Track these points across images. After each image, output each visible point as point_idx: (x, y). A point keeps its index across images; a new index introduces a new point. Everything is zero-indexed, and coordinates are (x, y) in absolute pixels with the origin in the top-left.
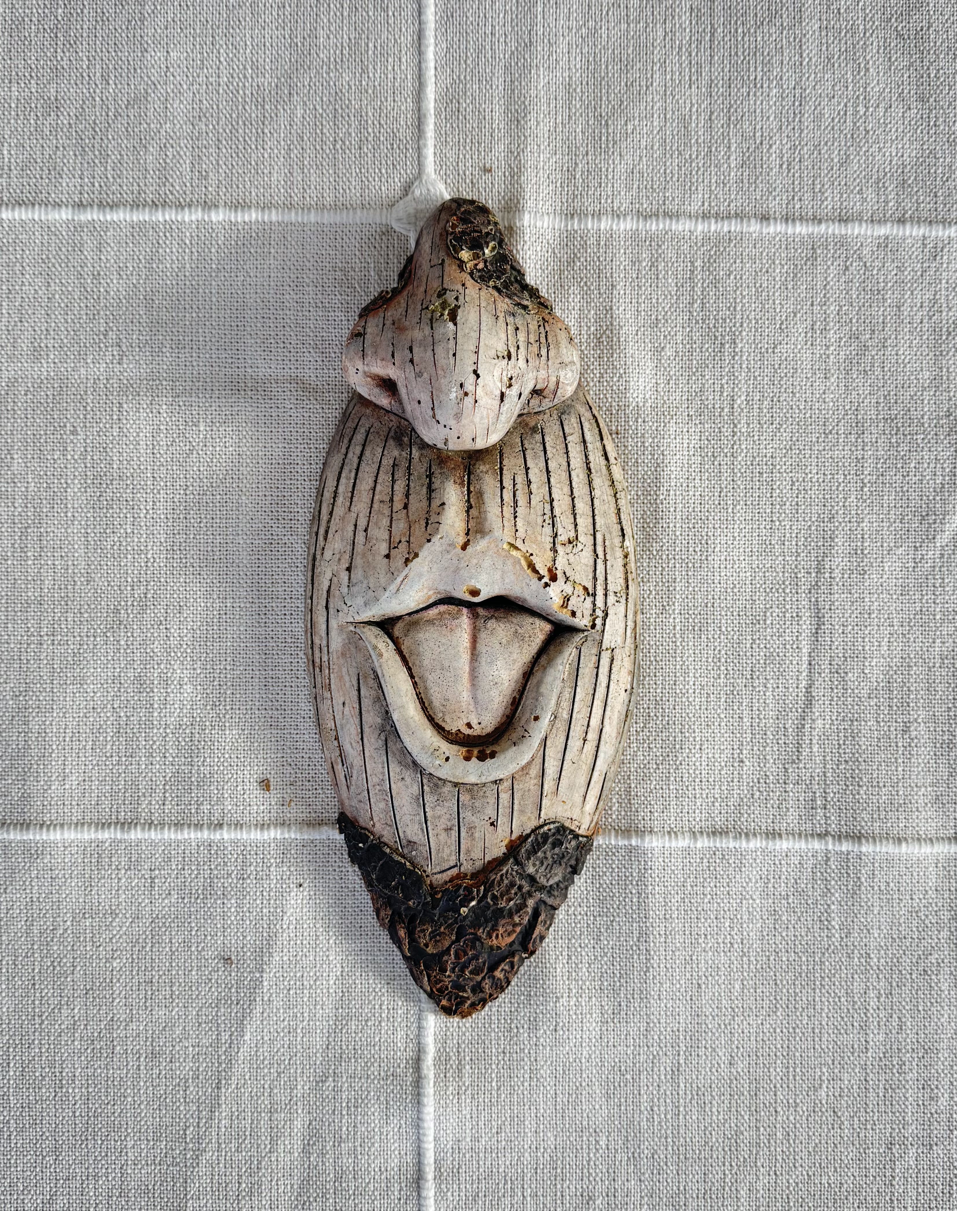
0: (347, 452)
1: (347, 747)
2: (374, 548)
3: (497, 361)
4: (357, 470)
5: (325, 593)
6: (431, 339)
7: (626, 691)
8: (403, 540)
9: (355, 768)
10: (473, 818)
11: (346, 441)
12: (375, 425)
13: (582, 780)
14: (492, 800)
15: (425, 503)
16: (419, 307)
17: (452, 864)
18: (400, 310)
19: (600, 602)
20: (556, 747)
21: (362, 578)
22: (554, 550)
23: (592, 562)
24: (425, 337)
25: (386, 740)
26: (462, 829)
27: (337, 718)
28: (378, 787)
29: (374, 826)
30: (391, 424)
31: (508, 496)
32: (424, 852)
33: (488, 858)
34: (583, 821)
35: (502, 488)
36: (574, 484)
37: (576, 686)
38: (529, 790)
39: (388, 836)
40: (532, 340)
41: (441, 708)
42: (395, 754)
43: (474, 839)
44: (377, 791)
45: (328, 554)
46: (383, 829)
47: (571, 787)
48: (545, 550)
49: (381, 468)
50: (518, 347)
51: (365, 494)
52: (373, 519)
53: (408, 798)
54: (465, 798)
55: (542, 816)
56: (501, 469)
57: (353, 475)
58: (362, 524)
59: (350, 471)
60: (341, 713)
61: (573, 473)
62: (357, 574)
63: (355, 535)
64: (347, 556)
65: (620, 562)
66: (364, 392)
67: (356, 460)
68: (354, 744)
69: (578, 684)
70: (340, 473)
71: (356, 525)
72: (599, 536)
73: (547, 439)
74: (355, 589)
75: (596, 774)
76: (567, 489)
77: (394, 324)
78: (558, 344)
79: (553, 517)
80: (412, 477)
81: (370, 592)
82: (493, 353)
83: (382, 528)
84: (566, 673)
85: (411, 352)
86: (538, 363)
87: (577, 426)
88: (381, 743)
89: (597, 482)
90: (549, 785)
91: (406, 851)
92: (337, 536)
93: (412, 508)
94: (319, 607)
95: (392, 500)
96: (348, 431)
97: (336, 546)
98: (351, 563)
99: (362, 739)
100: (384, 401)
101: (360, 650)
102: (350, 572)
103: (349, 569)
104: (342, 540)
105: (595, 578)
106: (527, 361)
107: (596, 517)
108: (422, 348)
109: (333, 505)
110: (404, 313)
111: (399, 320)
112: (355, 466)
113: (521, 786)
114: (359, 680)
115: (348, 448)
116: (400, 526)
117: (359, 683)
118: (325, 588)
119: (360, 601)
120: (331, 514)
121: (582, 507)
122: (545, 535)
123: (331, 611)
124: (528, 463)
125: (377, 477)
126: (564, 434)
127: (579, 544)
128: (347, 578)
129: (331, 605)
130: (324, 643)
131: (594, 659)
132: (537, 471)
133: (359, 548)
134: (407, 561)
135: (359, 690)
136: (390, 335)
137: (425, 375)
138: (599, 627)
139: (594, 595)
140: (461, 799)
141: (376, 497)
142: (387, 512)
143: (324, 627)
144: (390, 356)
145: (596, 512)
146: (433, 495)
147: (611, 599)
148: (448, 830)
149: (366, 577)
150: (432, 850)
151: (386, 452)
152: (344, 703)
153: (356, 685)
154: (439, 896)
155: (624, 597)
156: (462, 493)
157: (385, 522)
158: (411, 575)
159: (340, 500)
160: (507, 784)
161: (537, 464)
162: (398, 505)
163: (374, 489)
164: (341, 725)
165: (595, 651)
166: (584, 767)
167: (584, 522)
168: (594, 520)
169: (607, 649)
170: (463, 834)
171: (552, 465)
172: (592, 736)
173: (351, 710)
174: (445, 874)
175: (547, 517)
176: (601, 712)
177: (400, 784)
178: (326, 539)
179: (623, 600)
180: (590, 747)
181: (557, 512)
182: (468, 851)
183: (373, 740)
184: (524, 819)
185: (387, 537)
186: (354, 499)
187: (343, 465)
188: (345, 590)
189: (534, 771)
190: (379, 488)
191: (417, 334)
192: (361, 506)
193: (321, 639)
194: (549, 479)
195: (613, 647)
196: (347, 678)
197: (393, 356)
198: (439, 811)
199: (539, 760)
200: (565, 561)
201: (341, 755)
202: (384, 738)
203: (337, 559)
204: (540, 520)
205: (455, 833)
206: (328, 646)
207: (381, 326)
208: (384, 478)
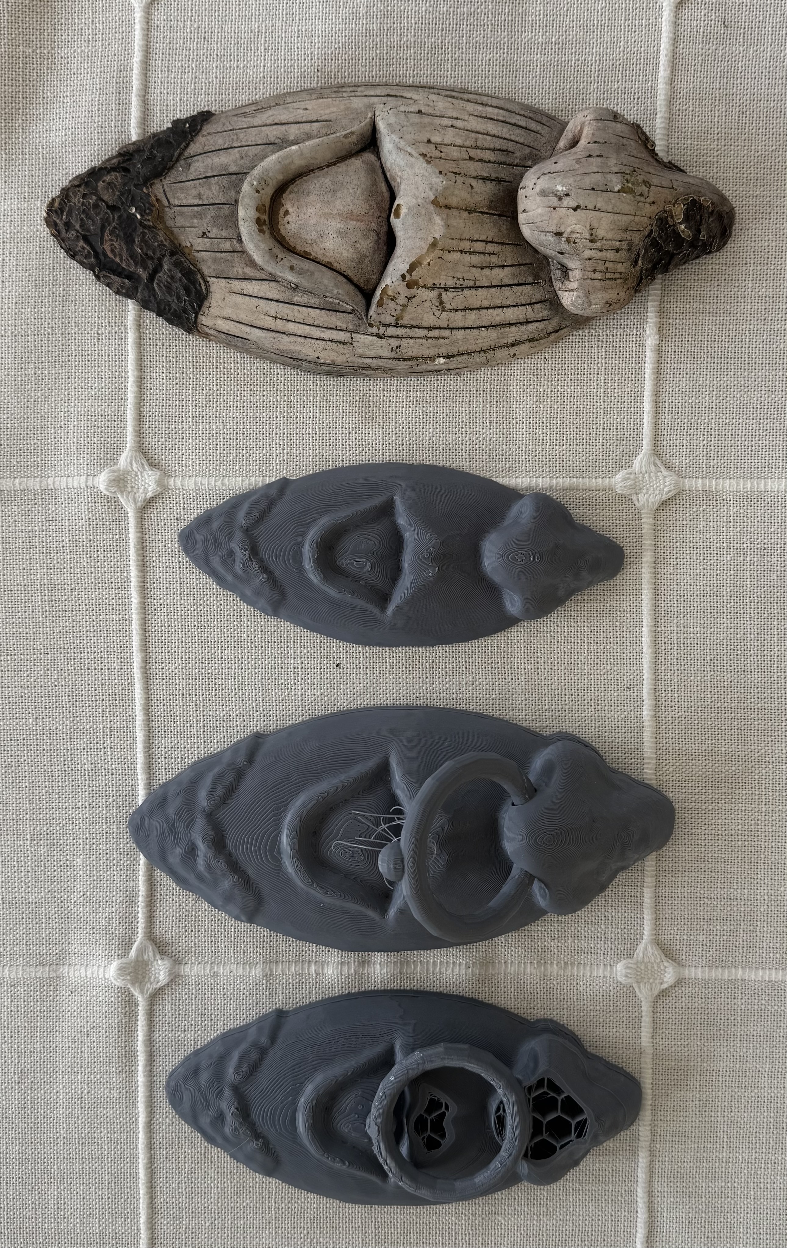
0: (520, 115)
1: (270, 113)
2: (437, 132)
3: (588, 228)
4: (505, 122)
5: (401, 94)
6: (608, 171)
7: (318, 358)
8: (442, 154)
9: (252, 119)
10: (209, 217)
11: (530, 115)
12: (543, 139)
13: (243, 317)
14: (224, 234)
15: (474, 174)
16: (636, 166)
17: (171, 200)
18: (635, 152)
19: (391, 331)
20: (270, 291)
21: (411, 121)
22: (434, 287)
23: (425, 324)
24: (610, 167)
25: (274, 144)
26: (200, 208)
27: (295, 104)
28: (235, 138)
29: (203, 136)
30: (544, 152)
31: (479, 246)
32: (181, 178)
33: (176, 230)
34: (209, 318)
35: (486, 242)
36: (491, 311)
37: (321, 309)
38: (233, 267)
39: (194, 148)
40: (607, 264)
41: (302, 190)
42: (264, 149)
43: (192, 218)
44: (232, 137)
45: (433, 97)
46: (201, 144)
47: (236, 306)
48: (433, 279)
49: (505, 141)
50: (601, 250)
51: (484, 126)
52: (461, 132)
53: (226, 161)
54: (226, 210)
55: (212, 279)
56: (503, 244)
57: (501, 118)
58: (458, 124)
59: (504, 117)
60: (298, 107)
61: (500, 310)
62: (415, 118)
63: (449, 118)
64: (431, 111)
65: (426, 353)
66: (570, 126)
67: (513, 121)
68: (272, 118)
69: (323, 311)
70: (502, 109)
71: (457, 119)
72: (447, 333)
73: (529, 287)
74: (402, 116)
75: (247, 329)
76: (486, 303)
77: (623, 145)
78: (605, 289)
79: (462, 288)
80: (496, 165)
81: (399, 127)
82: (595, 225)
83: (453, 139)
84: (331, 300)
85: (598, 156)
86: (589, 269)
87: (540, 316)
88: (272, 139)
89: (493, 334)
90: (237, 285)
91: (182, 162)
92: (448, 104)
93: (471, 164)
94: (389, 90)
95: (477, 147)
96: (539, 118)
97: (440, 103)
98: (425, 114)
99: (276, 124)
100: (562, 144)
101: (351, 122)
102: (417, 113)
103: (420, 112)
104: (445, 108)
105: (411, 327)
106: (590, 259)
107: (463, 330)
108: (600, 164)
109: (475, 103)
110: (632, 154)
111: (626, 150)
112: (508, 120)
113: (236, 259)
114: (327, 121)
115: (524, 116)
116: (455, 153)
117: (323, 121)
118: (405, 95)
119: (392, 120)
120: (468, 101)
121: (472, 318)
122: (446, 279)
123: (385, 99)
124: (509, 268)
125: (498, 137)
126: (534, 303)
127: (440, 312)
128: (412, 110)
129: (389, 98)
130: (358, 94)
131: (344, 326)
132: (501, 276)
133: (437, 121)
134: (424, 155)
135: (317, 121)
136: (613, 141)
137: (578, 166)
138: (370, 330)
139: (396, 325)
140: (225, 206)
141: (480, 136)
142: (468, 143)
143: (372, 93)
144: (595, 140)
145: (468, 331)
146: (480, 181)
147: (394, 343)
148: (199, 196)
149: (412, 124)
150: (183, 184)
151: (519, 145)
152: (306, 109)
153: (321, 119)
154: (145, 190)
155: (396, 356)
156: (482, 207)
157: (459, 142)
158: (413, 159)
159: (480, 108)
160: (238, 247)
161: (507, 276)
162: (473, 153)
163: (487, 134)
164: (288, 107)
165: (351, 327)
166: (253, 318)
167: (458, 319)
168: (462, 328)
169: (352, 338)
170: (196, 208)
171: (507, 291)
172: (279, 325)
173: (300, 115)
174: (163, 195)
175: (462, 282)
176: (299, 332)
177: (238, 155)
178: (446, 96)
179: (393, 355)
180: (269, 322)
181: (467, 292)
182: (182, 214)
183: (275, 133)
184: (209, 263)
185: (445, 142)
186: (480, 119)
187: (510, 112)
188: (402, 108)
189: (249, 272)
190: (488, 138)
191: (612, 162)
192: (475, 124)
193: (361, 91)
194: (494, 286)
195: (354, 344)
196: (327, 111)
197: (595, 142)
198: (215, 189)
199: (258, 275)
200: (425, 298)
201: (263, 108)
202: (276, 141)
203: (429, 103)
204: (460, 275)
205: (196, 202)
206: (355, 96)
207: (621, 135)
208: (498, 144)
